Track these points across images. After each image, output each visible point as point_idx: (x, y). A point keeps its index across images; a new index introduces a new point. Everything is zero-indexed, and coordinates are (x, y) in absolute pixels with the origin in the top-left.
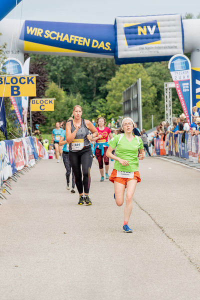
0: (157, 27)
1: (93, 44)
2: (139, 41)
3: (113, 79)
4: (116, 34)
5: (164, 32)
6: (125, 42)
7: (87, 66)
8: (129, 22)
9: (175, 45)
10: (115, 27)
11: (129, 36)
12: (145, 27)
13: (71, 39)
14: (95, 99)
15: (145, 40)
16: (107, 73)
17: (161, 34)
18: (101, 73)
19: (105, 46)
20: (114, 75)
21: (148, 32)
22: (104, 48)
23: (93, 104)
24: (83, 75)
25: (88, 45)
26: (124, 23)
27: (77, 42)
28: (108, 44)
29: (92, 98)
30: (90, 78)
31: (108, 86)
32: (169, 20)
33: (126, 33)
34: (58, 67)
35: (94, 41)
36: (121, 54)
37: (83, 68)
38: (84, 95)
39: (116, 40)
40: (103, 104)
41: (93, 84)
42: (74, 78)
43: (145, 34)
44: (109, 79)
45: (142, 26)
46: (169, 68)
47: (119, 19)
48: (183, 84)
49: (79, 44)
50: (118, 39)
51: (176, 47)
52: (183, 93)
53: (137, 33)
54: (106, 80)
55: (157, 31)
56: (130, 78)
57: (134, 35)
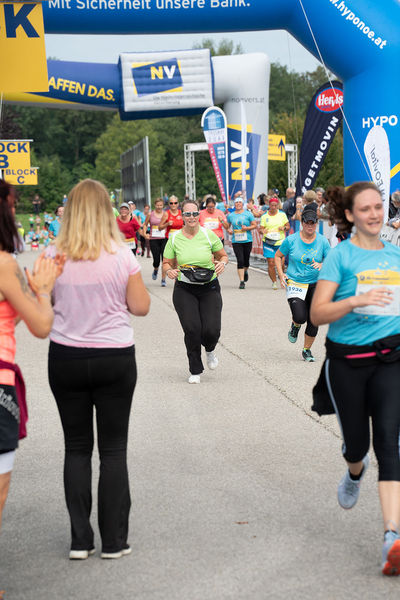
0: (177, 67)
1: (90, 91)
2: (153, 87)
3: (104, 136)
4: (121, 78)
5: (186, 75)
6: (133, 89)
7: (66, 115)
8: (139, 61)
9: (202, 93)
10: (119, 67)
11: (139, 80)
12: (160, 68)
13: (59, 84)
14: (77, 163)
15: (160, 86)
16: (93, 126)
17: (183, 78)
18: (86, 126)
19: (106, 95)
20: (104, 129)
21: (165, 75)
22: (104, 98)
23: (74, 171)
24: (60, 129)
25: (82, 92)
26: (131, 61)
27: (67, 89)
28: (110, 91)
29: (73, 162)
30: (70, 133)
31: (97, 146)
32: (193, 58)
33: (134, 77)
34: (24, 117)
35: (91, 87)
36: (129, 106)
37: (59, 118)
38: (62, 158)
39: (121, 86)
40: (89, 170)
41: (74, 142)
42: (47, 133)
43: (161, 77)
44: (98, 136)
45: (157, 66)
46: (202, 125)
47: (124, 56)
48: (219, 148)
49: (70, 91)
50: (124, 84)
51: (203, 96)
52: (219, 161)
53: (150, 76)
54: (94, 136)
55: (177, 74)
56: (129, 135)
57: (145, 80)
